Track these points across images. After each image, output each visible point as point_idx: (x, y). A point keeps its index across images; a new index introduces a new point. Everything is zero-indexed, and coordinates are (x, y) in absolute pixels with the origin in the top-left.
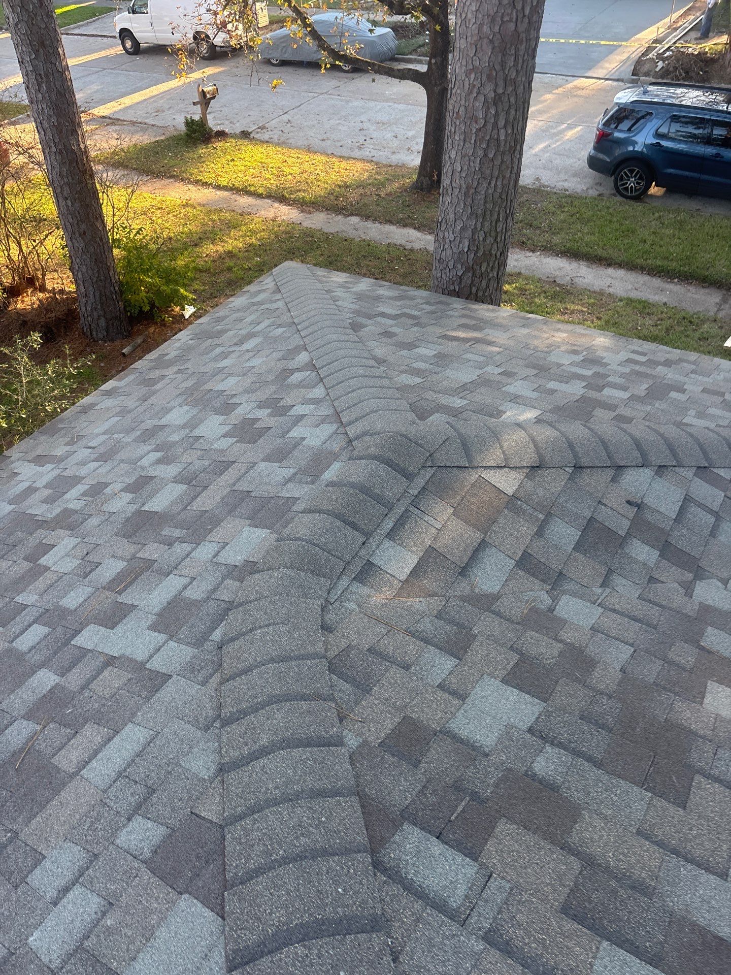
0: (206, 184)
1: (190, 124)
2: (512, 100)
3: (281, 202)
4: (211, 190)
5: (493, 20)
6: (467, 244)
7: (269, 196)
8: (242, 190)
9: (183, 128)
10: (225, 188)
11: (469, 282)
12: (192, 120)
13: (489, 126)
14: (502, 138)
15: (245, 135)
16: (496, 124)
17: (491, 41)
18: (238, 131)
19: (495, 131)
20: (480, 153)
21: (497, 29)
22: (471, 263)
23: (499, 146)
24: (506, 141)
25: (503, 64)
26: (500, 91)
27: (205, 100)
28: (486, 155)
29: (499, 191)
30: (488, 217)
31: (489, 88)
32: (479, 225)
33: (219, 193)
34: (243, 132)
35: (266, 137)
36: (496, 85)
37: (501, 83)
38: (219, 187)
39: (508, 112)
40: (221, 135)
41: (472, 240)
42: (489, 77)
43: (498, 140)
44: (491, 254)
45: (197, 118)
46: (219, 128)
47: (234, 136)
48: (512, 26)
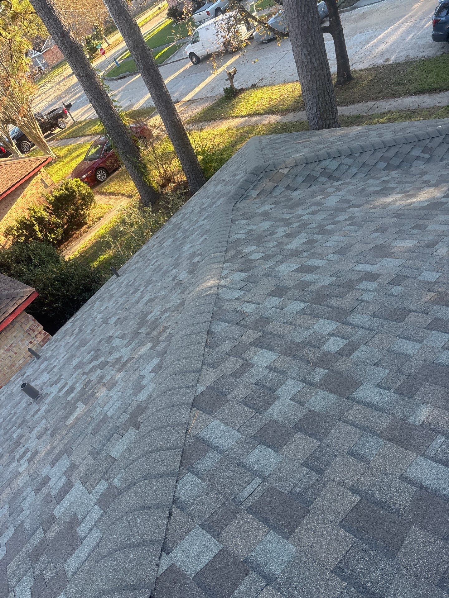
0: (236, 117)
1: (226, 90)
2: (315, 51)
3: (271, 114)
4: (239, 119)
5: (299, 28)
6: (315, 109)
7: (266, 113)
8: (253, 114)
9: (223, 93)
10: (245, 116)
11: (321, 123)
12: (227, 88)
13: (310, 63)
14: (316, 65)
15: (254, 86)
16: (311, 62)
17: (300, 34)
18: (250, 86)
19: (312, 64)
20: (309, 74)
21: (301, 30)
22: (319, 115)
23: (315, 69)
24: (318, 66)
25: (307, 40)
26: (309, 50)
27: (231, 76)
28: (311, 74)
29: (321, 85)
30: (320, 96)
31: (305, 50)
32: (318, 100)
33: (242, 119)
34: (252, 85)
35: (264, 83)
36: (307, 48)
37: (309, 47)
38: (242, 117)
39: (315, 56)
40: (242, 90)
41: (317, 107)
42: (304, 46)
43: (314, 67)
44: (326, 110)
45: (229, 86)
46: (240, 88)
47: (248, 89)
48: (306, 27)
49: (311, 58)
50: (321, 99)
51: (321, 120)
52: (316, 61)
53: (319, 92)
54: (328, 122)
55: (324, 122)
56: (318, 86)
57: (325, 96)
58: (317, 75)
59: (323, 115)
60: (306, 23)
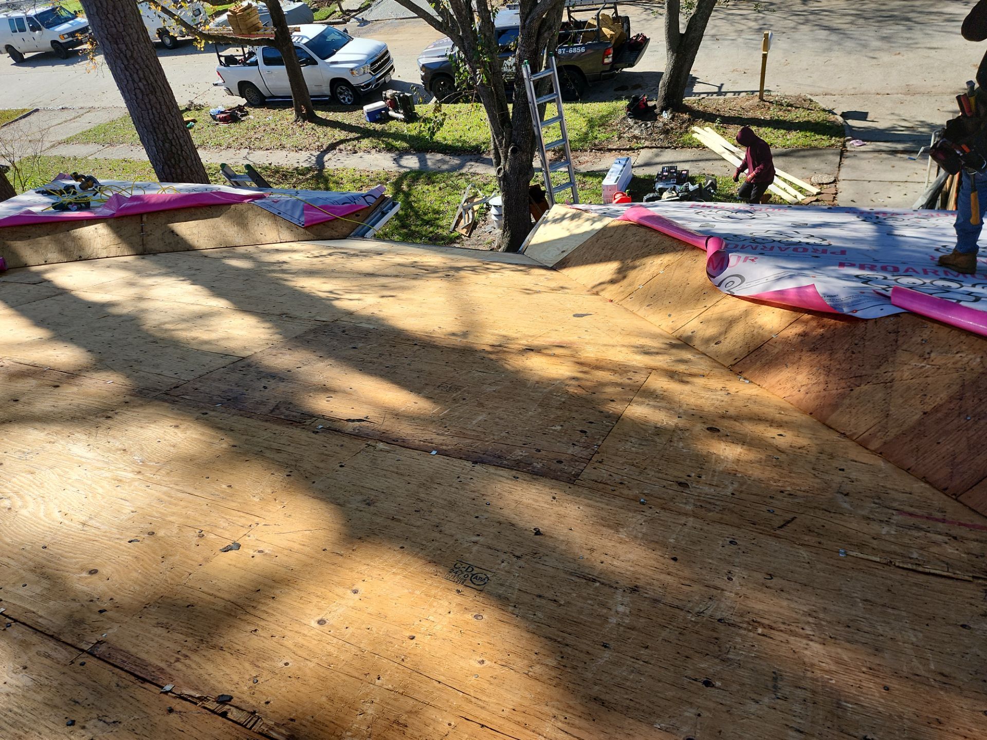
2: (137, 66)
14: (142, 87)
16: (134, 81)
17: (107, 39)
19: (136, 85)
20: (134, 98)
23: (142, 92)
28: (137, 98)
39: (137, 73)
43: (140, 89)
48: (114, 30)
49: (131, 75)
50: (160, 136)
51: (167, 167)
52: (140, 81)
53: (156, 125)
54: (179, 171)
55: (173, 170)
56: (152, 117)
57: (166, 133)
58: (147, 101)
59: (170, 160)
60: (112, 24)
